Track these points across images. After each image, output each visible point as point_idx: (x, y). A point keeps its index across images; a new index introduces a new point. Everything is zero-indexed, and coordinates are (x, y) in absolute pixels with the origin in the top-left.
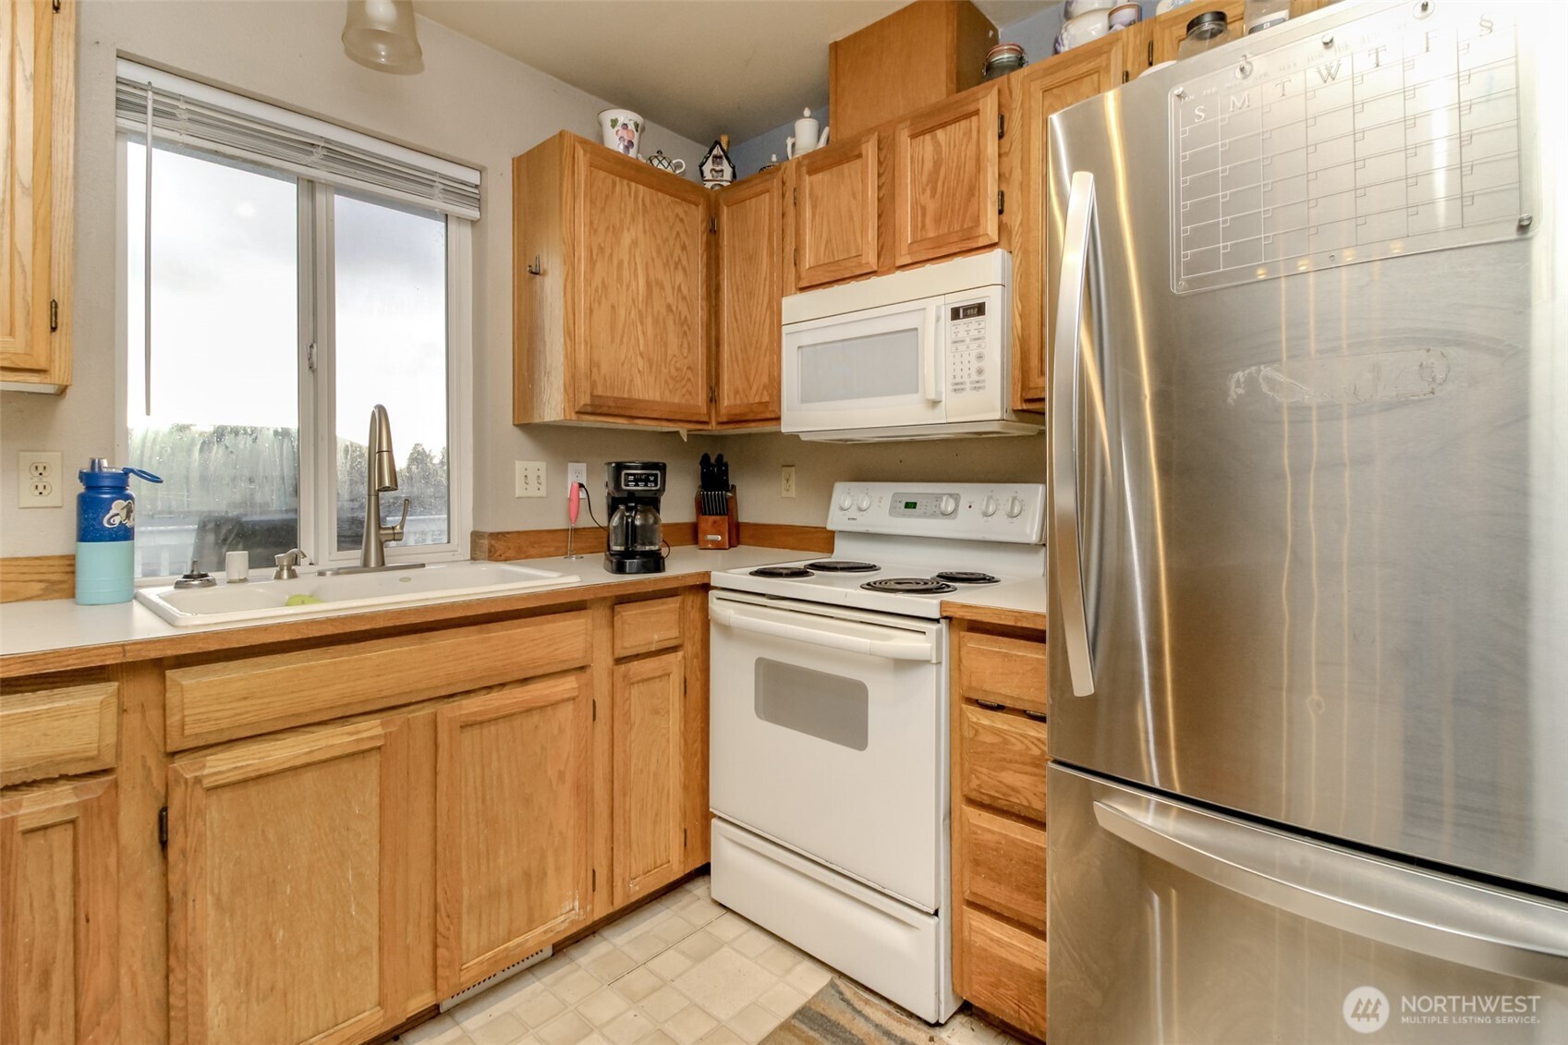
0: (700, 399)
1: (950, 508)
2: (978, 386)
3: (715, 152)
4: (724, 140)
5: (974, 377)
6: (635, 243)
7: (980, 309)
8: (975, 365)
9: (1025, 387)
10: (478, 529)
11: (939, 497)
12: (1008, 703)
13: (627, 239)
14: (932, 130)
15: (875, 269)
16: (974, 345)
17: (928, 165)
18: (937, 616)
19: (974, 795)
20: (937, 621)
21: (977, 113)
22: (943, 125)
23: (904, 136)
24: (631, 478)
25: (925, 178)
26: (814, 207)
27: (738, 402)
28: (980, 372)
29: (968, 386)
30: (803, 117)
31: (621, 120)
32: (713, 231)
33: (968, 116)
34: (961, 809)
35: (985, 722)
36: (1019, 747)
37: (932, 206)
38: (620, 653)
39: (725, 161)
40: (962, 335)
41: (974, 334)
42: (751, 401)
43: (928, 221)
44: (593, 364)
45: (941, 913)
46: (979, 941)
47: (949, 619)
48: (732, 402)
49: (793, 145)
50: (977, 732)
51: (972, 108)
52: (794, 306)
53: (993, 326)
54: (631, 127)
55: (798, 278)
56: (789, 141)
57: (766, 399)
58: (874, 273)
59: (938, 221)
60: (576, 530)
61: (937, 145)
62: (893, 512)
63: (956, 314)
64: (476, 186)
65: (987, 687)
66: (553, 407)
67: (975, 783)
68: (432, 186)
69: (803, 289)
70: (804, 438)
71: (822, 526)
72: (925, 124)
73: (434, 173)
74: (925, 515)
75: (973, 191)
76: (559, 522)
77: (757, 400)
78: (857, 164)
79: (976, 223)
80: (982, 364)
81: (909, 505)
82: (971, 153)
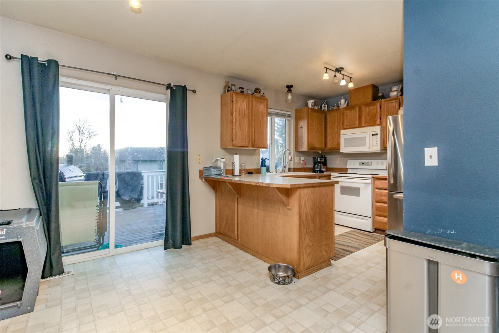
0: (324, 147)
1: (371, 164)
2: (376, 146)
3: (324, 103)
4: (326, 101)
5: (376, 144)
6: (316, 122)
7: (377, 134)
8: (376, 142)
9: (384, 146)
10: (289, 167)
11: (368, 162)
12: (382, 188)
14: (368, 107)
15: (358, 126)
16: (376, 140)
17: (368, 112)
18: (371, 177)
19: (376, 201)
20: (371, 178)
21: (376, 105)
22: (370, 106)
23: (363, 107)
24: (320, 159)
25: (367, 114)
26: (346, 117)
27: (331, 147)
28: (377, 143)
29: (375, 146)
30: (342, 99)
31: (312, 102)
32: (326, 118)
33: (374, 105)
34: (375, 203)
35: (378, 191)
36: (383, 193)
37: (368, 118)
39: (326, 105)
40: (374, 138)
41: (376, 138)
42: (333, 146)
43: (368, 120)
44: (311, 142)
45: (372, 217)
46: (378, 220)
47: (373, 178)
48: (329, 146)
49: (340, 103)
50: (377, 193)
52: (342, 132)
53: (379, 136)
54: (313, 103)
55: (343, 127)
56: (339, 102)
57: (336, 146)
59: (369, 120)
60: (304, 168)
61: (369, 109)
62: (360, 165)
63: (373, 135)
64: (290, 114)
65: (378, 186)
66: (305, 148)
67: (377, 199)
68: (285, 116)
69: (344, 129)
70: (344, 153)
71: (345, 168)
72: (368, 105)
73: (285, 114)
74: (366, 165)
75: (375, 116)
76: (300, 167)
77: (335, 146)
78: (355, 110)
79: (376, 121)
80: (377, 142)
81: (362, 164)
82: (375, 110)
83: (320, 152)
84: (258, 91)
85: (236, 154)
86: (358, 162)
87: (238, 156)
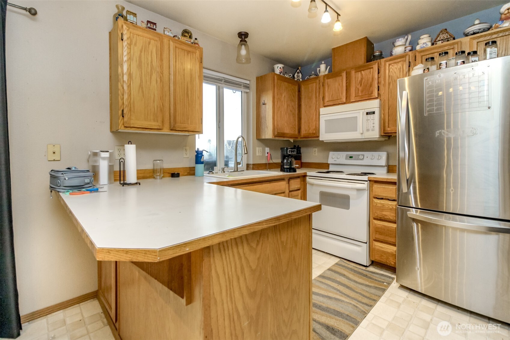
0: (297, 132)
1: (362, 158)
2: (373, 130)
3: (298, 71)
4: (300, 68)
5: (372, 128)
6: (285, 96)
7: (374, 113)
8: (372, 125)
9: (384, 130)
10: (248, 163)
11: (359, 155)
12: (384, 198)
13: (283, 96)
14: (361, 71)
15: (345, 102)
16: (372, 121)
17: (359, 79)
18: (367, 180)
19: (376, 217)
21: (372, 68)
22: (363, 70)
23: (353, 72)
24: (290, 151)
25: (359, 82)
26: (328, 87)
27: (306, 132)
28: (373, 127)
29: (370, 130)
30: (322, 64)
31: (280, 67)
32: (299, 91)
33: (370, 68)
34: (372, 221)
35: (379, 202)
36: (387, 206)
37: (360, 88)
38: (291, 190)
39: (300, 73)
40: (369, 118)
41: (372, 118)
42: (310, 132)
43: (360, 92)
44: (278, 125)
45: (368, 243)
46: (377, 248)
47: (370, 181)
49: (319, 70)
50: (377, 204)
51: (371, 67)
52: (323, 110)
53: (377, 116)
54: (282, 68)
55: (324, 103)
56: (318, 69)
57: (314, 132)
58: (344, 103)
59: (362, 92)
60: (269, 164)
61: (362, 74)
62: (346, 159)
63: (367, 114)
64: (248, 84)
65: (379, 194)
66: (268, 134)
67: (376, 215)
68: (241, 85)
69: (325, 106)
70: (325, 141)
72: (359, 69)
73: (241, 82)
74: (355, 159)
75: (371, 85)
76: (264, 161)
77: (312, 132)
78: (341, 78)
79: (372, 93)
80: (374, 125)
81: (350, 157)
82: (371, 76)
83: (292, 140)
84: (186, 35)
85: (130, 142)
86: (344, 154)
87: (135, 145)
